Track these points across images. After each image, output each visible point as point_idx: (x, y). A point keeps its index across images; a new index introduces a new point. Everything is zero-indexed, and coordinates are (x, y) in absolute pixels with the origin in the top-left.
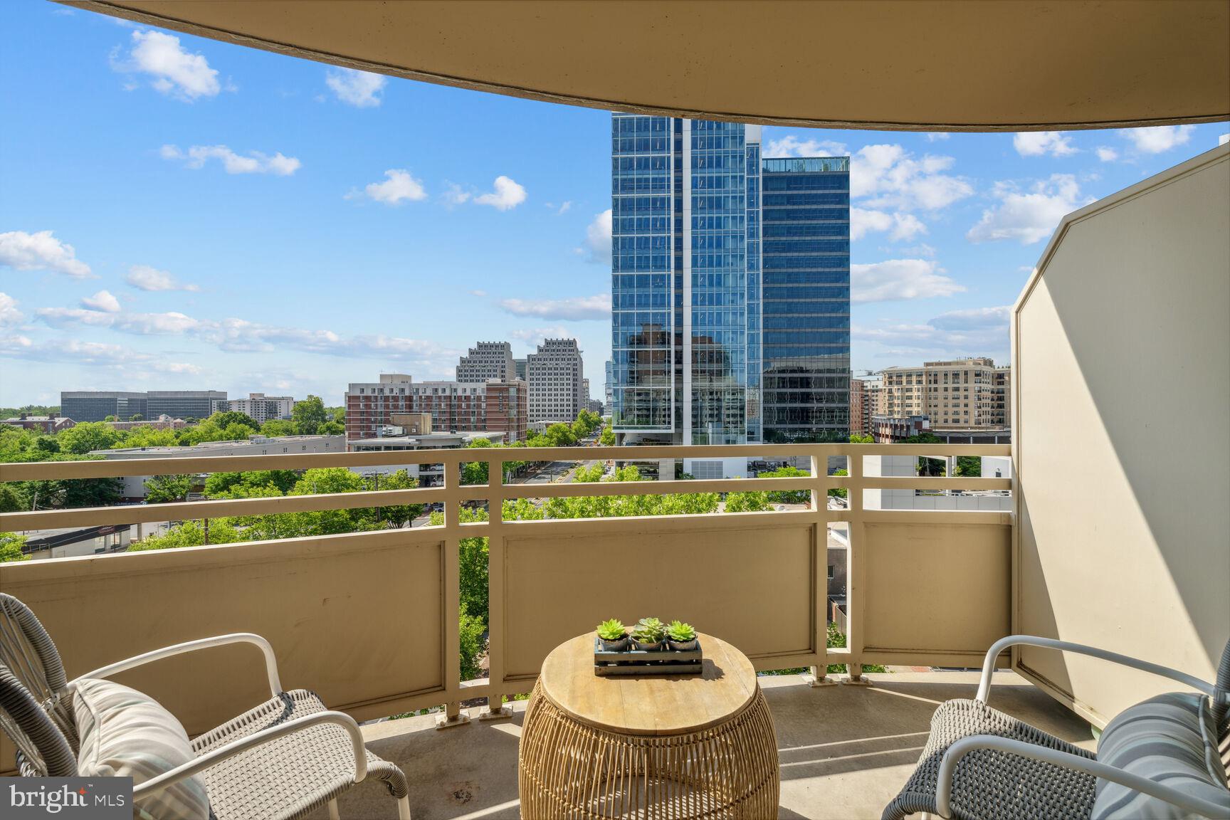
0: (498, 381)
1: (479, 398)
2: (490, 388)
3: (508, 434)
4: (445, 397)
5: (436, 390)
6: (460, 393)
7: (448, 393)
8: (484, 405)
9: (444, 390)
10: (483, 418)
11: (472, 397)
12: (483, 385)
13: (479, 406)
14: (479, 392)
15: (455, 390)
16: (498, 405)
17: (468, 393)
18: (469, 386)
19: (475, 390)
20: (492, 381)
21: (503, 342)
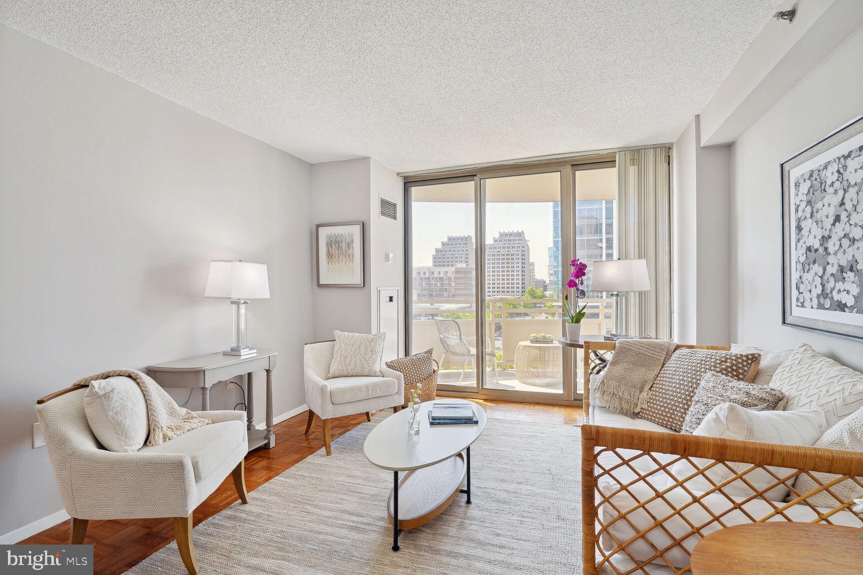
0: (464, 265)
1: (450, 279)
2: (457, 272)
3: (471, 306)
4: (426, 278)
5: (419, 273)
6: (436, 275)
7: (427, 275)
8: (453, 284)
9: (425, 273)
10: (452, 294)
11: (445, 278)
12: (453, 269)
13: (450, 285)
14: (450, 274)
15: (433, 273)
16: (464, 284)
17: (442, 275)
18: (443, 270)
19: (447, 272)
20: (459, 265)
21: (466, 235)
